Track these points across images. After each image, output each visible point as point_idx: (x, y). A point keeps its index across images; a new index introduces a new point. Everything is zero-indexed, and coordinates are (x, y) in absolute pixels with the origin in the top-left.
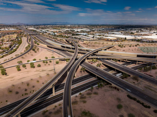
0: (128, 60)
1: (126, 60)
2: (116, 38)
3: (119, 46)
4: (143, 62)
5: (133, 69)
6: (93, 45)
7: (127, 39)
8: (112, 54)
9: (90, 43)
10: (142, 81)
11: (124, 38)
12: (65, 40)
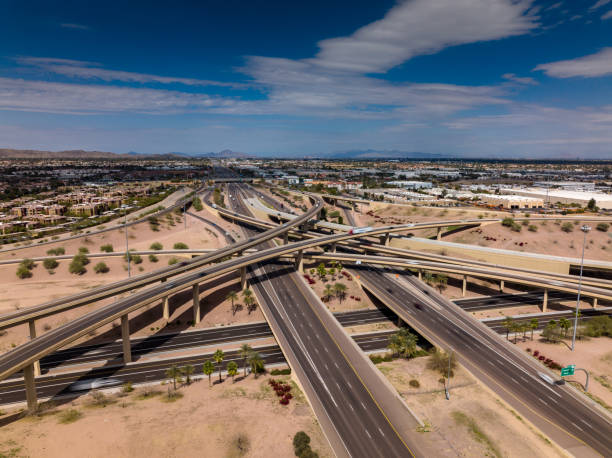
0: (508, 285)
1: (498, 282)
2: (541, 200)
3: (503, 225)
4: (589, 300)
5: (489, 329)
6: (398, 217)
7: (597, 205)
8: (443, 254)
9: (389, 211)
10: (471, 383)
11: (585, 202)
12: (306, 199)
